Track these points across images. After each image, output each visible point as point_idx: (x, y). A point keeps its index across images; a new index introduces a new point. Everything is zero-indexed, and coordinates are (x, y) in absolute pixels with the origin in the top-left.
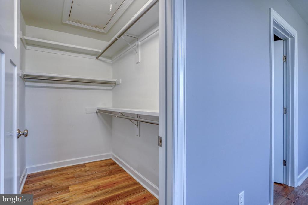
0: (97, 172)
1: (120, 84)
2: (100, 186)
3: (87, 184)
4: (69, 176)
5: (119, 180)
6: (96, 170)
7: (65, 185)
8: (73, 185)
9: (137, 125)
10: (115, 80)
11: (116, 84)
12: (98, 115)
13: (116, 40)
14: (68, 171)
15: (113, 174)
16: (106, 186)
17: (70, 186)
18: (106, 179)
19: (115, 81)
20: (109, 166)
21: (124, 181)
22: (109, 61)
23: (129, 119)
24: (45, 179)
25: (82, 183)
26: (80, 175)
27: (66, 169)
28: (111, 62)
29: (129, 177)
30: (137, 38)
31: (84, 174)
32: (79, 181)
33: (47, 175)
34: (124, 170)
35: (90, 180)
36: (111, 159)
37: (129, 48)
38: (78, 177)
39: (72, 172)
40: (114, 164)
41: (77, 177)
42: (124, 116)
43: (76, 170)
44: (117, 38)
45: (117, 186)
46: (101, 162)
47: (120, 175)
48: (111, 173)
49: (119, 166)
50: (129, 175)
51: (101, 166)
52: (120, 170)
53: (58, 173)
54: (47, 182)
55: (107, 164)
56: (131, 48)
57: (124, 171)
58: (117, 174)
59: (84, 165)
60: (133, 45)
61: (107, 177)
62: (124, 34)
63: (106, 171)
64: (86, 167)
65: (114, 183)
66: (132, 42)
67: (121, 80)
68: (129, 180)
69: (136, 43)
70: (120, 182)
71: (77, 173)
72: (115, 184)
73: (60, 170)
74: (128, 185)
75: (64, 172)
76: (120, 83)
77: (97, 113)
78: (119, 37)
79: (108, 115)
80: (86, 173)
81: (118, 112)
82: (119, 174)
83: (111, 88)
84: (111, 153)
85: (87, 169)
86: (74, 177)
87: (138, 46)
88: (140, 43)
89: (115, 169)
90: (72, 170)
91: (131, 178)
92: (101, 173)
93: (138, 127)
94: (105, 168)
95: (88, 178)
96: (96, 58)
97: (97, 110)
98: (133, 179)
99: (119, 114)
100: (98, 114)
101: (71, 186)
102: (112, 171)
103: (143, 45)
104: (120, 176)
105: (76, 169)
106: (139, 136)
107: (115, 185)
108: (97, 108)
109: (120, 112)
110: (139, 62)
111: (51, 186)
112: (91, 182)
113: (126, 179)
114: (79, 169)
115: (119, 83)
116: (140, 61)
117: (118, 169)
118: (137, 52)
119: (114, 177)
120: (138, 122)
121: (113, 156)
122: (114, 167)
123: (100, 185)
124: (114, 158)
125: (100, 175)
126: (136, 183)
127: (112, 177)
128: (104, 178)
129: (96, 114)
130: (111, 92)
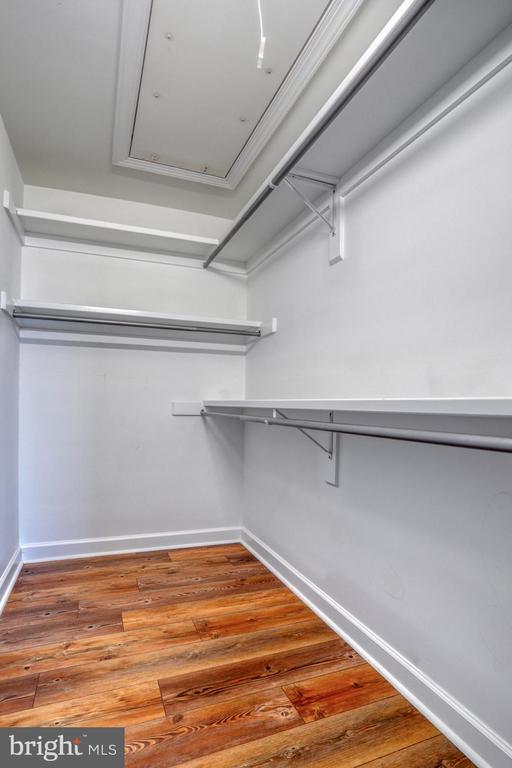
0: (200, 579)
1: (273, 333)
2: (211, 623)
3: (174, 612)
4: (123, 581)
5: (266, 610)
6: (198, 573)
7: (113, 607)
8: (133, 608)
9: (331, 453)
10: (257, 324)
11: (259, 334)
12: (205, 421)
13: (269, 191)
14: (122, 568)
15: (247, 591)
16: (226, 626)
17: (125, 611)
18: (228, 603)
19: (257, 328)
20: (234, 564)
21: (284, 615)
22: (240, 272)
23: (299, 427)
24: (62, 581)
25: (159, 606)
26: (153, 583)
27: (116, 560)
28: (246, 277)
29: (296, 604)
30: (334, 186)
31: (164, 579)
32: (150, 602)
33: (68, 573)
34: (278, 579)
35: (182, 599)
36: (238, 544)
37: (312, 216)
38: (149, 587)
39: (132, 572)
40: (248, 561)
41: (145, 589)
42: (286, 418)
43: (143, 567)
44: (272, 185)
45: (262, 631)
46: (211, 550)
47: (269, 595)
48: (241, 586)
49: (263, 566)
50: (296, 599)
51: (211, 563)
52: (268, 581)
53: (97, 570)
54: (68, 591)
55: (229, 558)
56: (316, 218)
57: (281, 585)
58: (260, 589)
59: (164, 555)
60: (320, 210)
61: (229, 598)
62: (292, 171)
63: (227, 578)
64: (170, 560)
65: (252, 620)
66: (317, 199)
67: (275, 320)
68: (299, 615)
69: (329, 203)
70: (269, 619)
71: (145, 576)
72: (256, 624)
73: (103, 562)
74: (297, 631)
75: (111, 569)
76: (274, 330)
77: (203, 415)
78: (277, 181)
79: (238, 419)
80: (169, 579)
81: (271, 410)
82: (265, 593)
83: (243, 348)
84: (239, 528)
85: (172, 565)
86: (137, 586)
87: (335, 210)
88: (342, 199)
89: (254, 575)
90: (133, 567)
91: (303, 609)
92: (213, 584)
93: (334, 457)
94: (222, 570)
95: (176, 592)
96: (201, 266)
97: (203, 408)
98: (312, 614)
99: (275, 416)
100: (208, 418)
101: (129, 613)
102: (243, 580)
103: (352, 203)
104: (269, 600)
105: (143, 564)
106: (336, 485)
107: (256, 626)
108: (204, 402)
109: (277, 410)
110: (339, 259)
111: (76, 604)
112: (182, 606)
113: (290, 610)
114: (152, 566)
115: (268, 332)
116: (342, 255)
117: (263, 577)
118: (332, 228)
119: (250, 601)
120: (335, 434)
121: (245, 536)
122: (247, 568)
123: (211, 619)
124: (247, 542)
125: (209, 588)
126: (322, 629)
127: (243, 600)
128: (221, 598)
129: (200, 418)
130: (243, 359)
